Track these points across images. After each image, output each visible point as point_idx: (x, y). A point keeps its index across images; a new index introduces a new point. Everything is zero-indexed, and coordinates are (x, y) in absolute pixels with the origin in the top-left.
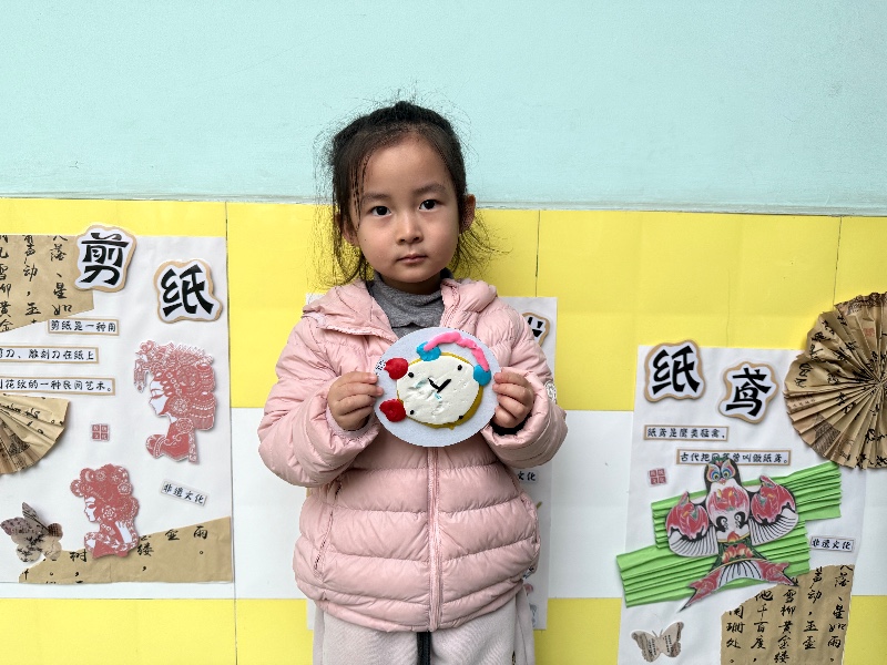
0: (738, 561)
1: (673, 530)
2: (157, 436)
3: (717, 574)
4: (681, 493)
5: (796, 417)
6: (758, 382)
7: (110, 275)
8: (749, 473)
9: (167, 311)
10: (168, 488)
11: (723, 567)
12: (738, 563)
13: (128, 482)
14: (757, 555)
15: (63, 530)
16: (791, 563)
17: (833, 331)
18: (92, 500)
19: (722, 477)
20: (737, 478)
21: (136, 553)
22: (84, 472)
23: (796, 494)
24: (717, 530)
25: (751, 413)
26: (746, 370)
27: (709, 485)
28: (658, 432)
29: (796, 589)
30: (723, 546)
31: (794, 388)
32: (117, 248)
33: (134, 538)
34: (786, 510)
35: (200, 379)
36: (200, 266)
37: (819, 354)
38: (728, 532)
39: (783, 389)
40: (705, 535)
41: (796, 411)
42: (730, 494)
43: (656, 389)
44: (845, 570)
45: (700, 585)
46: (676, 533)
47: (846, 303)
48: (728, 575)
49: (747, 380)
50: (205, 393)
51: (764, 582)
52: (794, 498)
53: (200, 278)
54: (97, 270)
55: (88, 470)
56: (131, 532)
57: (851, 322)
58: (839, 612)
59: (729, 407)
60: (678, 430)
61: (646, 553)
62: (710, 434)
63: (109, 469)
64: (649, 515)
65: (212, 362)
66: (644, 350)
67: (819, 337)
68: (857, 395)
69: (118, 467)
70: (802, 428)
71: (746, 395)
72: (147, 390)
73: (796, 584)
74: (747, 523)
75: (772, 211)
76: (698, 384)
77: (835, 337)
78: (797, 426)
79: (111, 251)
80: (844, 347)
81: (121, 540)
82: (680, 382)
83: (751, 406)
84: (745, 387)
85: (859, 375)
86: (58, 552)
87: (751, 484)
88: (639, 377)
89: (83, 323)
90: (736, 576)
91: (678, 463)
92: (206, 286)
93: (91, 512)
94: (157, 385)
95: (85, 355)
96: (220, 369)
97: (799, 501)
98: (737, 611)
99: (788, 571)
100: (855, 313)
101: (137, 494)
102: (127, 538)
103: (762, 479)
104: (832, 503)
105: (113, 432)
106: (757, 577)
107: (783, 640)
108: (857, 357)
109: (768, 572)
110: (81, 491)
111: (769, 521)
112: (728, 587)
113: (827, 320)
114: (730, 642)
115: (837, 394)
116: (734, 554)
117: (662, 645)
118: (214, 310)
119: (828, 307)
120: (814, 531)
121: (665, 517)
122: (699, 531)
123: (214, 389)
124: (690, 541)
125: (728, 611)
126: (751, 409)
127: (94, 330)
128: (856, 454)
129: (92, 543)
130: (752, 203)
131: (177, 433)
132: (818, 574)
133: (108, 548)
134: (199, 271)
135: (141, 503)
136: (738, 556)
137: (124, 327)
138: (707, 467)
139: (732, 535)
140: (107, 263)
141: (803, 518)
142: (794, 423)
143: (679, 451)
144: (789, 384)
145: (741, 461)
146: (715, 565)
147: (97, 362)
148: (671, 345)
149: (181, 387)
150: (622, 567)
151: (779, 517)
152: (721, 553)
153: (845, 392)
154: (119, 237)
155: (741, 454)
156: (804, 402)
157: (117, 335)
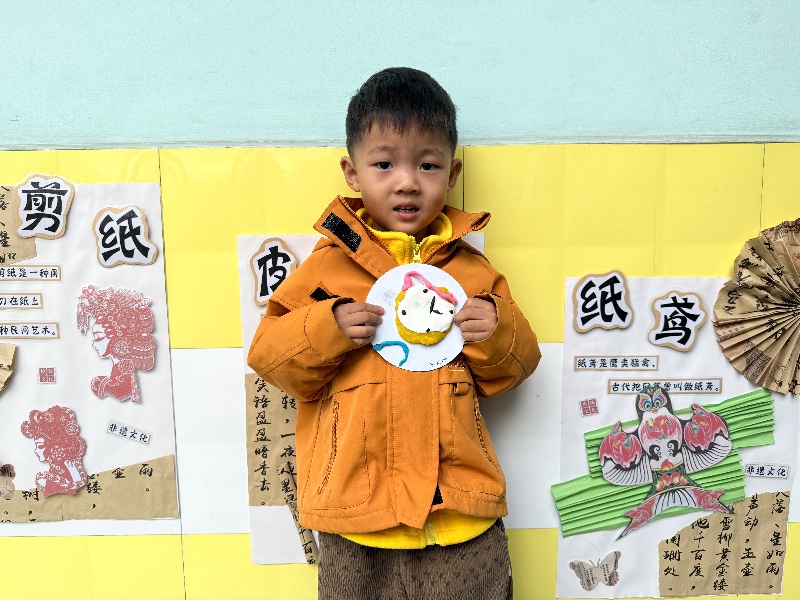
0: (672, 490)
1: (606, 459)
2: (102, 378)
3: (652, 502)
4: (613, 422)
5: (727, 344)
6: (685, 310)
7: (50, 222)
8: (681, 402)
9: (107, 256)
10: (113, 427)
11: (657, 495)
12: (673, 492)
13: (76, 422)
14: (692, 483)
15: (16, 470)
16: (727, 491)
17: (760, 257)
18: (42, 440)
19: (653, 406)
20: (669, 406)
21: (85, 491)
22: (33, 414)
23: (729, 421)
24: (650, 458)
25: (679, 342)
26: (674, 299)
27: (640, 414)
28: (588, 364)
29: (732, 517)
30: (657, 475)
31: (724, 316)
32: (55, 196)
33: (82, 476)
34: (719, 438)
35: (139, 322)
36: (137, 212)
37: (747, 281)
38: (662, 460)
39: (712, 318)
40: (639, 464)
41: (726, 339)
42: (662, 422)
43: (585, 320)
44: (781, 497)
45: (635, 514)
46: (609, 463)
47: (772, 229)
48: (663, 504)
49: (675, 309)
50: (144, 335)
51: (700, 510)
52: (727, 426)
53: (136, 223)
54: (38, 217)
55: (36, 411)
56: (80, 471)
57: (778, 247)
58: (777, 538)
59: (659, 337)
60: (608, 361)
61: (580, 482)
62: (641, 363)
63: (57, 411)
64: (583, 445)
65: (150, 305)
66: (571, 283)
67: (746, 264)
68: (786, 320)
69: (65, 409)
70: (732, 355)
71: (674, 323)
72: (90, 333)
73: (732, 512)
74: (681, 451)
75: (695, 141)
76: (626, 314)
77: (763, 262)
78: (727, 354)
79: (51, 199)
80: (771, 272)
81: (70, 478)
82: (608, 313)
83: (681, 334)
84: (673, 316)
85: (789, 301)
86: (12, 491)
87: (682, 412)
88: (567, 309)
89: (28, 270)
90: (671, 504)
91: (609, 393)
92: (142, 231)
93: (41, 452)
94: (99, 328)
95: (30, 301)
96: (158, 311)
97: (732, 428)
98: (673, 539)
99: (723, 499)
100: (782, 240)
101: (84, 434)
102: (76, 477)
103: (694, 407)
104: (766, 430)
105: (58, 375)
106: (692, 505)
107: (721, 568)
108: (786, 283)
109: (704, 499)
110: (31, 432)
111: (703, 449)
112: (663, 516)
113: (754, 247)
114: (667, 571)
115: (767, 321)
116: (669, 482)
117: (599, 574)
118: (151, 253)
119: (755, 234)
120: (747, 458)
121: (598, 446)
122: (632, 460)
123: (153, 331)
124: (623, 469)
125: (664, 539)
126: (680, 338)
127: (38, 276)
128: (788, 380)
129: (43, 482)
130: (675, 133)
131: (120, 374)
132: (754, 501)
133: (58, 486)
134: (135, 216)
135: (89, 443)
136: (672, 485)
137: (67, 272)
138: (639, 397)
139: (666, 463)
140: (48, 211)
141: (737, 445)
142: (724, 351)
143: (609, 381)
144: (717, 311)
145: (672, 389)
146: (649, 493)
147: (42, 308)
148: (596, 276)
149: (122, 329)
150: (557, 497)
151: (712, 445)
152: (655, 482)
153: (775, 318)
154: (58, 185)
155: (672, 383)
156: (733, 329)
157: (60, 280)
